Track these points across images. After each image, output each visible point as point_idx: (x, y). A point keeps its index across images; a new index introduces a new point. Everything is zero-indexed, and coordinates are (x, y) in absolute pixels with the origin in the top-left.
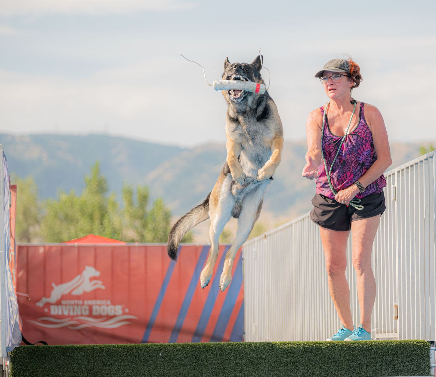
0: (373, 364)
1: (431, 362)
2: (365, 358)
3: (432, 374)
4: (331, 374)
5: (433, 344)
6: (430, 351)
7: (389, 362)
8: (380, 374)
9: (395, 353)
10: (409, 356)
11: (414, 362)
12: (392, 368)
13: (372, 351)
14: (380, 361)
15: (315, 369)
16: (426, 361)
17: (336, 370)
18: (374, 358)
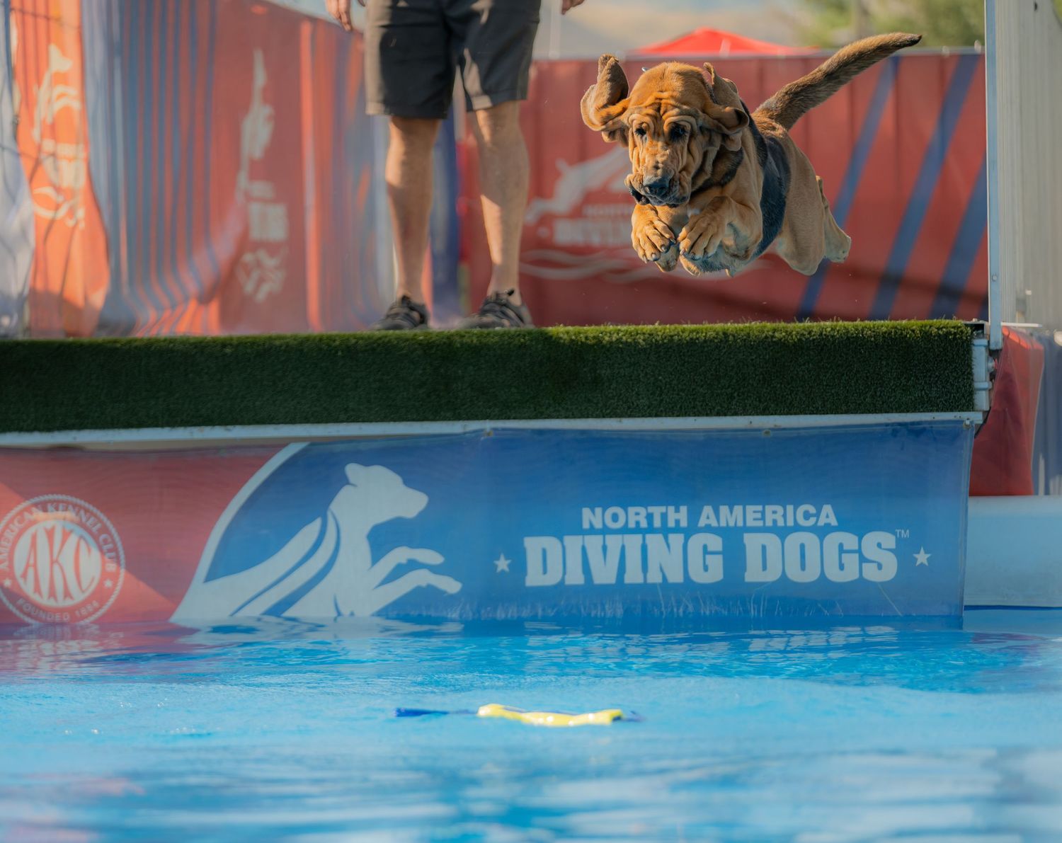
0: (825, 383)
1: (976, 377)
2: (803, 367)
3: (976, 408)
4: (719, 408)
5: (980, 331)
6: (974, 348)
7: (867, 377)
8: (844, 408)
9: (882, 356)
10: (916, 362)
11: (930, 377)
12: (876, 393)
13: (822, 350)
14: (843, 375)
15: (678, 395)
16: (960, 373)
17: (731, 397)
18: (826, 367)
